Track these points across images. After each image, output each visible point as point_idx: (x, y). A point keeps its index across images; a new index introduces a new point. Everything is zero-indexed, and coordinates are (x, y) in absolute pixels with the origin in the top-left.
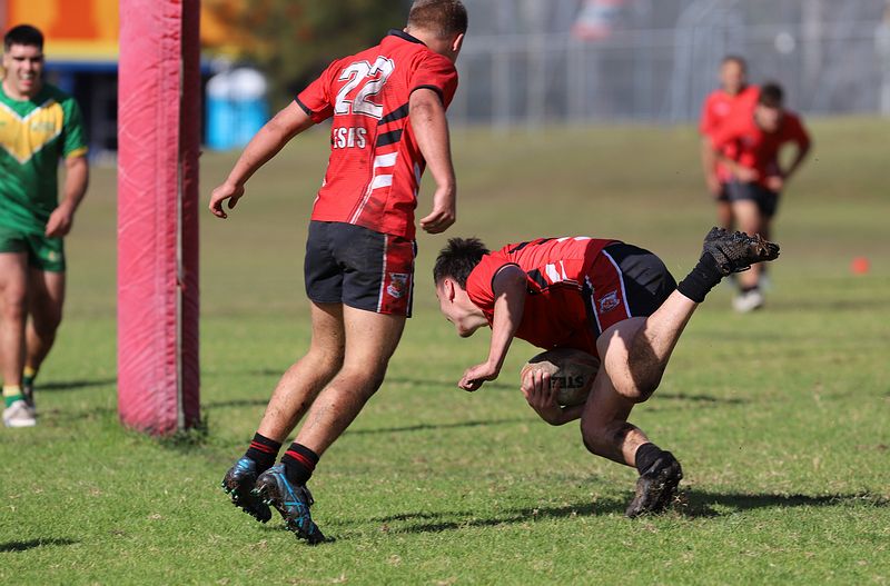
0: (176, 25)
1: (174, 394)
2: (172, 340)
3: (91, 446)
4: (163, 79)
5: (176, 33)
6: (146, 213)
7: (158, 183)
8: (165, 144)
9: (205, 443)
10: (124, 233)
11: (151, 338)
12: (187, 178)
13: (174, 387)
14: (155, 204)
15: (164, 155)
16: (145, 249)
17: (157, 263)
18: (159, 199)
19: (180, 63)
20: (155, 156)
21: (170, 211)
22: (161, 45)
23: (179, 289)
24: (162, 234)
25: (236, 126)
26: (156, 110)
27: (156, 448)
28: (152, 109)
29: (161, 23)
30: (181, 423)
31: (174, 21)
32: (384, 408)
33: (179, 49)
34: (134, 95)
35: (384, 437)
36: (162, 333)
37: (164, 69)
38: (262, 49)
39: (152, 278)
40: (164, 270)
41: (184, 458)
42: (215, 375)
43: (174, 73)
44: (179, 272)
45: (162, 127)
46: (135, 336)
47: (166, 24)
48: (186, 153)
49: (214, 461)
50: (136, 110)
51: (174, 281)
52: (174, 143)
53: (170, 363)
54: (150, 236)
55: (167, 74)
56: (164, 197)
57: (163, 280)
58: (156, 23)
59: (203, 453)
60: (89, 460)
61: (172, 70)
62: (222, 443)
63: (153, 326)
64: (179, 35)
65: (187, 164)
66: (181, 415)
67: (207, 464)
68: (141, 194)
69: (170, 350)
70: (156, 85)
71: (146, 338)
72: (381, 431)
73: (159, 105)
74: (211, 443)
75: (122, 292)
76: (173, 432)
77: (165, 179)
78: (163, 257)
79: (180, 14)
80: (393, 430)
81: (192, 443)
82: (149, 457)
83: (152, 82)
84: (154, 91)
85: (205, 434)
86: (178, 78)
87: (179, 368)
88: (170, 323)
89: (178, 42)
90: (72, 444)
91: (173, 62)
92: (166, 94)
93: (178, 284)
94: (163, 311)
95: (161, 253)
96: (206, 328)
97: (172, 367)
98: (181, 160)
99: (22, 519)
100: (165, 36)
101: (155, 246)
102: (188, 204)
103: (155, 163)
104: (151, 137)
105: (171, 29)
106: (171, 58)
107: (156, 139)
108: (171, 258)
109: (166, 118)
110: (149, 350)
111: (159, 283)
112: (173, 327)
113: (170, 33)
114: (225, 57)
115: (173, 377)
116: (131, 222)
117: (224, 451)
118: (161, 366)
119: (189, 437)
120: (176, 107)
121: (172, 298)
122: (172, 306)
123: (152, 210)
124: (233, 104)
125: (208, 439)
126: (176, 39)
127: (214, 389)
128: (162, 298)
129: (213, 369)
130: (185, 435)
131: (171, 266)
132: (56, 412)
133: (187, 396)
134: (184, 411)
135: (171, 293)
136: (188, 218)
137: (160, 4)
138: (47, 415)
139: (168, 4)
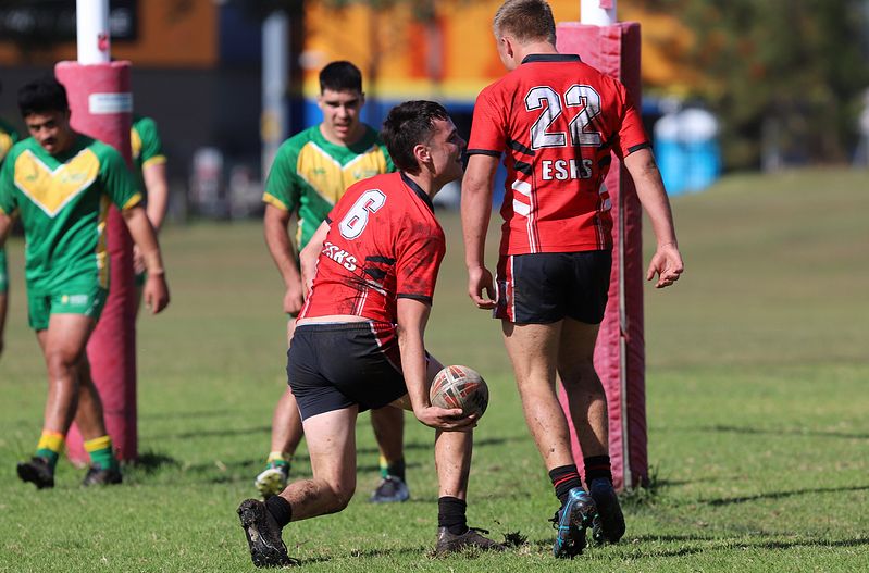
0: (616, 62)
1: (621, 451)
2: (617, 393)
3: (533, 505)
5: (616, 70)
9: (654, 502)
12: (629, 224)
13: (620, 443)
23: (623, 339)
25: (687, 170)
29: (599, 60)
30: (628, 482)
31: (613, 58)
32: (845, 465)
35: (845, 496)
38: (712, 88)
42: (664, 430)
44: (622, 322)
47: (604, 61)
48: (627, 198)
49: (663, 521)
51: (618, 332)
52: (615, 186)
53: (615, 418)
57: (606, 331)
58: (594, 60)
59: (652, 512)
60: (532, 520)
62: (672, 503)
64: (618, 73)
65: (628, 209)
66: (628, 472)
67: (656, 524)
69: (614, 404)
72: (842, 489)
74: (660, 503)
79: (619, 51)
80: (854, 489)
81: (640, 501)
85: (654, 492)
87: (625, 423)
88: (615, 377)
90: (514, 504)
93: (622, 335)
94: (606, 363)
96: (650, 380)
97: (619, 422)
98: (621, 204)
102: (630, 251)
105: (610, 67)
108: (613, 307)
112: (618, 380)
113: (609, 70)
114: (673, 96)
115: (619, 432)
117: (674, 511)
119: (637, 495)
121: (616, 349)
122: (614, 359)
124: (683, 146)
125: (657, 498)
127: (663, 446)
128: (605, 349)
129: (662, 424)
130: (633, 494)
131: (614, 315)
132: (496, 469)
133: (633, 453)
134: (631, 469)
135: (614, 344)
136: (629, 266)
137: (598, 40)
138: (487, 473)
139: (607, 40)
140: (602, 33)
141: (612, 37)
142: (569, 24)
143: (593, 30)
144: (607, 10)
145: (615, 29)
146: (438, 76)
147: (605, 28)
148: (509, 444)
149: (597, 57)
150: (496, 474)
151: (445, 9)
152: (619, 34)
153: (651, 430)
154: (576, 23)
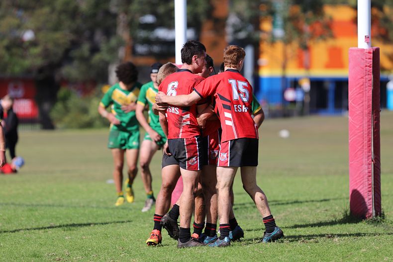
0: (371, 62)
1: (371, 203)
2: (370, 182)
4: (366, 82)
5: (370, 65)
6: (359, 134)
7: (364, 123)
8: (367, 107)
9: (383, 222)
10: (351, 142)
11: (362, 182)
12: (375, 120)
13: (371, 200)
14: (363, 130)
15: (366, 112)
16: (359, 148)
17: (364, 153)
18: (364, 129)
19: (372, 76)
20: (363, 112)
21: (369, 133)
22: (364, 70)
23: (373, 163)
24: (366, 142)
26: (363, 94)
27: (364, 224)
28: (361, 94)
30: (374, 215)
31: (370, 60)
33: (372, 71)
34: (354, 89)
36: (367, 180)
37: (366, 79)
39: (363, 158)
40: (367, 156)
41: (375, 227)
42: (387, 196)
43: (370, 80)
44: (372, 156)
45: (365, 101)
46: (356, 181)
47: (366, 61)
48: (374, 111)
49: (387, 229)
50: (356, 94)
52: (370, 107)
53: (370, 191)
54: (362, 142)
55: (367, 80)
56: (367, 128)
57: (367, 159)
58: (363, 61)
59: (383, 225)
61: (369, 79)
62: (390, 222)
63: (363, 177)
64: (372, 66)
65: (375, 115)
66: (374, 211)
67: (384, 230)
68: (358, 127)
69: (369, 186)
70: (363, 85)
71: (361, 181)
73: (364, 93)
74: (385, 222)
75: (351, 164)
76: (371, 218)
77: (367, 121)
78: (366, 150)
79: (372, 58)
81: (378, 222)
82: (362, 227)
83: (362, 84)
84: (362, 87)
85: (383, 218)
86: (372, 82)
87: (373, 193)
88: (370, 176)
89: (371, 68)
91: (369, 76)
92: (367, 88)
93: (372, 161)
94: (367, 171)
95: (365, 149)
96: (382, 177)
97: (370, 193)
98: (373, 113)
99: (312, 251)
100: (366, 66)
101: (363, 146)
102: (375, 130)
103: (363, 115)
104: (361, 105)
105: (368, 63)
106: (369, 75)
107: (363, 105)
108: (369, 151)
109: (367, 97)
110: (362, 186)
111: (365, 161)
113: (368, 65)
115: (371, 197)
116: (354, 138)
117: (391, 225)
118: (366, 193)
120: (371, 93)
121: (370, 166)
122: (370, 170)
123: (362, 133)
125: (384, 220)
126: (370, 67)
127: (387, 201)
128: (366, 166)
129: (387, 193)
130: (376, 219)
131: (369, 154)
132: (326, 210)
133: (376, 204)
134: (375, 210)
135: (370, 164)
136: (375, 136)
137: (364, 54)
138: (323, 212)
139: (368, 54)
140: (365, 51)
141: (369, 53)
142: (354, 48)
143: (362, 50)
144: (367, 43)
145: (370, 50)
146: (308, 67)
147: (367, 49)
148: (331, 201)
149: (364, 60)
150: (326, 212)
151: (310, 43)
152: (372, 51)
153: (383, 195)
154: (356, 48)
